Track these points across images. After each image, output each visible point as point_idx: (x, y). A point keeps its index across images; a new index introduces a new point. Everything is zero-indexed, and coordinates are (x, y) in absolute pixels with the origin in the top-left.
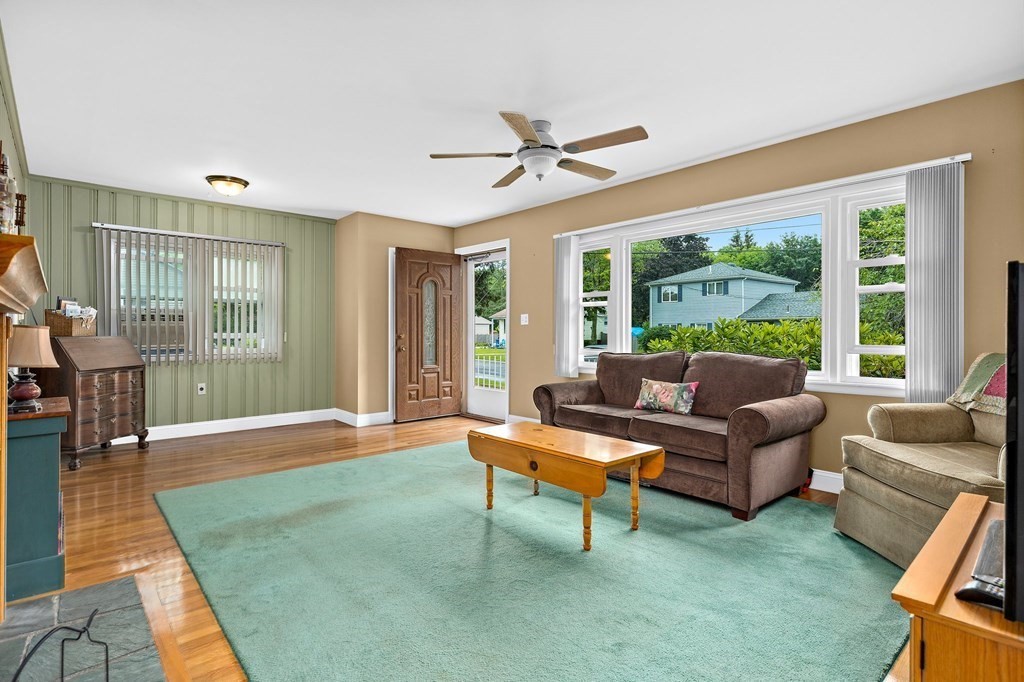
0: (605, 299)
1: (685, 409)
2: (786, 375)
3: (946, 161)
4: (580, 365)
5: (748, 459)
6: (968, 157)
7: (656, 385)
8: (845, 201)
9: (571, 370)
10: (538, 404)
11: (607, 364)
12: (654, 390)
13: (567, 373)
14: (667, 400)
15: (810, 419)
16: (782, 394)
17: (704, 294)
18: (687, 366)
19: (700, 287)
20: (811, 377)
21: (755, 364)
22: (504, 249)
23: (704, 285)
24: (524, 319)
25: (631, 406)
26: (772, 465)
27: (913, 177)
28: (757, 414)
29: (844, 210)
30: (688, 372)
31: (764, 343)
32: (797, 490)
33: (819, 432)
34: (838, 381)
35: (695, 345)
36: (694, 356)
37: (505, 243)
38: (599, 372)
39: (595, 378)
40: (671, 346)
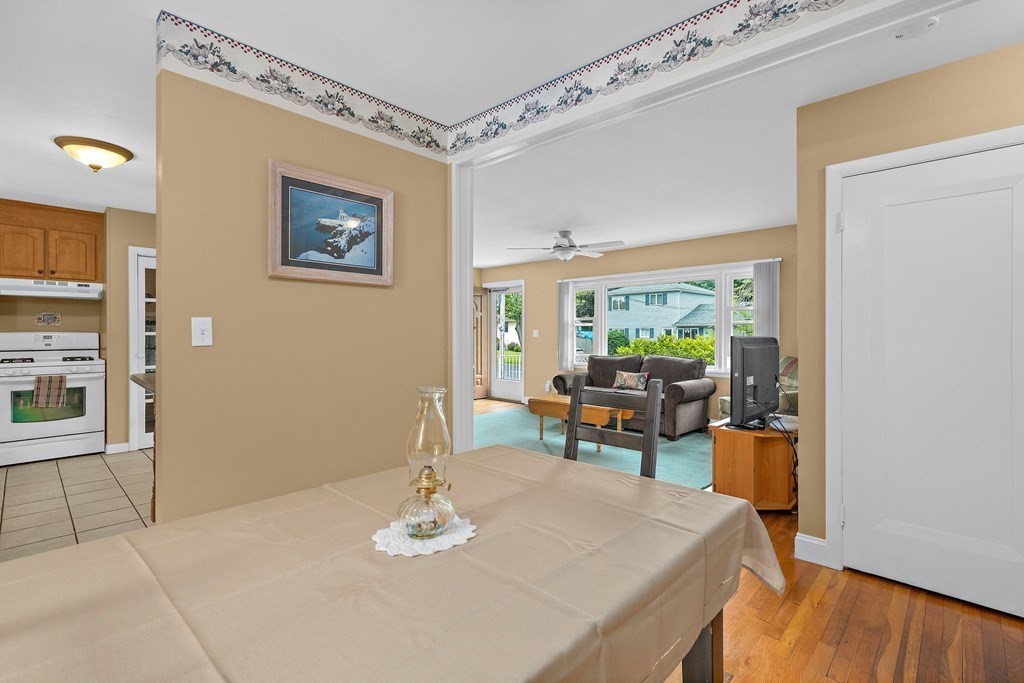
0: (591, 322)
1: (642, 387)
2: (695, 368)
3: (771, 260)
4: (575, 363)
5: (675, 410)
6: (780, 259)
7: (625, 374)
8: (726, 274)
9: (569, 367)
10: (556, 386)
11: (594, 363)
12: (624, 377)
13: (567, 369)
14: (632, 383)
15: (707, 391)
16: (693, 378)
17: (647, 304)
18: (642, 363)
19: (643, 298)
20: (709, 369)
21: (679, 362)
22: (521, 286)
23: (647, 297)
24: (535, 333)
25: (611, 387)
26: (687, 414)
27: (757, 267)
28: (679, 387)
29: (726, 279)
30: (643, 367)
31: (686, 350)
32: (701, 429)
33: (713, 398)
34: (723, 371)
35: (645, 351)
36: (646, 358)
37: (522, 282)
38: (589, 368)
39: (587, 371)
40: (631, 352)
